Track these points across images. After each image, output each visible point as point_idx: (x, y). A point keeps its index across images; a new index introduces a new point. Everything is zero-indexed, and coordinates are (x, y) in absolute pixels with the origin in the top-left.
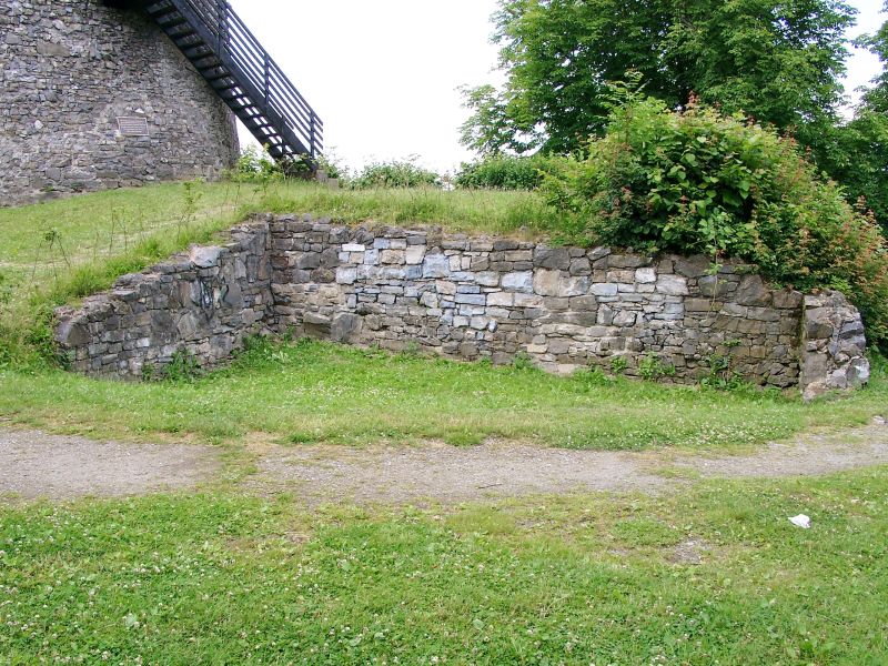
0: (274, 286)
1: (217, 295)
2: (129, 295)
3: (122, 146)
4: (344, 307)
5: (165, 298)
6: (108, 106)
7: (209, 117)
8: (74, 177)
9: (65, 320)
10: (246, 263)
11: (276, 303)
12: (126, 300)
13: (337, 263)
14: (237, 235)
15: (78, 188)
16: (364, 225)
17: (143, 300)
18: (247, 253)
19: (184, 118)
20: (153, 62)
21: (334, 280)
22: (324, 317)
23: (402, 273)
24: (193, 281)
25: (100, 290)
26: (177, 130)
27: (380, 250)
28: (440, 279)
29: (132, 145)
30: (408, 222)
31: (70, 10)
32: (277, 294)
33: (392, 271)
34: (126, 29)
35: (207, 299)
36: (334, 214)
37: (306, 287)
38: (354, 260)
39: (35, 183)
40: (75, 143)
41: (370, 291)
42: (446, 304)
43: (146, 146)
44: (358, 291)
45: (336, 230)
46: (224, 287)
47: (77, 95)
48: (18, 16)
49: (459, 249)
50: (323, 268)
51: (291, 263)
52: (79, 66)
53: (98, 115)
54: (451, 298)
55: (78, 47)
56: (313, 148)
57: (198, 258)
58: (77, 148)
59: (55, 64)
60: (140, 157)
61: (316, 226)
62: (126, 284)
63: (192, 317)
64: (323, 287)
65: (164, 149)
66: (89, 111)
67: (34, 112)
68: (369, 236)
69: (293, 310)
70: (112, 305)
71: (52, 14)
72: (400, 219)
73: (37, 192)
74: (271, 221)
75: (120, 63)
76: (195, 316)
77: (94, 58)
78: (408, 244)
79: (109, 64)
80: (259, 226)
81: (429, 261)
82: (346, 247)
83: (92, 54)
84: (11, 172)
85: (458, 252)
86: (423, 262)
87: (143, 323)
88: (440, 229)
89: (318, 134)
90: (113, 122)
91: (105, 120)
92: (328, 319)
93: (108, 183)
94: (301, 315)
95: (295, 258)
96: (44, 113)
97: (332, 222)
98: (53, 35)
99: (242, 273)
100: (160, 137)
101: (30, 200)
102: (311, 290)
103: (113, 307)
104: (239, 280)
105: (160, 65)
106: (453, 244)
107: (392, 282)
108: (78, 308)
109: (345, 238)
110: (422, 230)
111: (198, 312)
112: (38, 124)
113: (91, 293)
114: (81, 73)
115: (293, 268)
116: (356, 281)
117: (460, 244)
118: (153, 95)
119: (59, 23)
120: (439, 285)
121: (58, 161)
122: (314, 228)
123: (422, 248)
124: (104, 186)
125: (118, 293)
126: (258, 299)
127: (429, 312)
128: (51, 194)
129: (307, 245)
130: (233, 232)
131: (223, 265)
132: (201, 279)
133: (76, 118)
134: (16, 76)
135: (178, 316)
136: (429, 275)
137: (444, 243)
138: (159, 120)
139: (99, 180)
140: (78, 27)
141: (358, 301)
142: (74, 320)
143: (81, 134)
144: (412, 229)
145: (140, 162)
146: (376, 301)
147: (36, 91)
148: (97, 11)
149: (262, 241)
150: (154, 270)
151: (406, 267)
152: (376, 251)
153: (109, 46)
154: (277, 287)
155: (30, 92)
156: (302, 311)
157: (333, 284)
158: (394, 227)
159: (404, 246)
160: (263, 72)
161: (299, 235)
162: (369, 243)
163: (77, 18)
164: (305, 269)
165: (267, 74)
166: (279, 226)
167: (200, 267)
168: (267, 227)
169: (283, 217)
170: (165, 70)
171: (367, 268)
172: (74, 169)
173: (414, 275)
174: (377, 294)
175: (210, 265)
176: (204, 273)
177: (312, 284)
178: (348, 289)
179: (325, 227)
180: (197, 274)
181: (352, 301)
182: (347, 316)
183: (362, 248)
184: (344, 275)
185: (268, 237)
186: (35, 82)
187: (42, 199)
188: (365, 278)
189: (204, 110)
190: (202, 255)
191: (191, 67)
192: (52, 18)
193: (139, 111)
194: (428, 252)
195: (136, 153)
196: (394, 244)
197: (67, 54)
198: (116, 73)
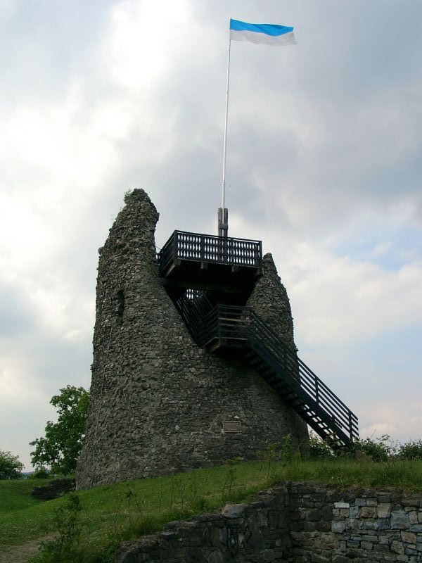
0: (292, 533)
1: (241, 538)
2: (170, 536)
3: (225, 439)
4: (338, 551)
5: (198, 539)
6: (218, 415)
7: (283, 419)
8: (196, 458)
9: (124, 550)
10: (268, 516)
11: (294, 546)
12: (169, 538)
13: (331, 517)
14: (263, 497)
15: (197, 465)
16: (349, 489)
17: (181, 540)
18: (269, 509)
19: (265, 420)
20: (246, 387)
21: (330, 530)
22: (325, 558)
23: (376, 525)
24: (222, 528)
25: (154, 531)
26: (259, 428)
27: (360, 507)
28: (404, 530)
29: (231, 438)
30: (379, 486)
31: (199, 361)
32: (294, 539)
33: (369, 524)
34: (231, 369)
35: (233, 541)
36: (331, 481)
37: (313, 534)
38: (343, 515)
39: (172, 463)
40: (195, 438)
41: (355, 539)
42: (411, 552)
43: (239, 439)
44: (347, 538)
45: (330, 492)
46: (248, 533)
47: (200, 409)
48: (171, 368)
49: (415, 506)
50: (323, 519)
51: (303, 516)
52: (202, 393)
53: (212, 421)
54: (413, 547)
55: (203, 382)
56: (352, 435)
57: (227, 512)
58: (198, 441)
59: (189, 392)
60: (235, 445)
61: (317, 489)
62: (172, 528)
63: (220, 554)
64: (323, 535)
65: (250, 440)
66: (206, 419)
67: (175, 421)
68: (352, 496)
69: (304, 552)
70: (157, 542)
71: (190, 365)
72: (373, 484)
73: (173, 468)
74: (289, 486)
75: (227, 389)
76: (222, 552)
77: (211, 387)
78: (379, 502)
79: (219, 390)
80: (280, 490)
81: (395, 516)
82: (337, 505)
83: (210, 385)
84: (160, 457)
85: (414, 509)
86: (390, 517)
87: (180, 556)
88: (402, 491)
89: (354, 426)
90: (220, 425)
91: (216, 424)
92: (328, 560)
93: (214, 462)
94: (310, 555)
95: (305, 513)
96: (181, 421)
97: (327, 487)
98: (189, 376)
99: (264, 523)
100: (249, 432)
101: (169, 473)
102: (316, 537)
103: (157, 543)
104: (262, 528)
105: (250, 389)
106: (410, 501)
107: (369, 532)
108: (135, 542)
109: (337, 498)
110: (389, 491)
111: (224, 550)
112: (177, 427)
113: (148, 533)
114: (203, 396)
115: (304, 519)
116: (345, 531)
117: (415, 502)
118: (245, 407)
119: (193, 370)
120: (404, 535)
121: (186, 449)
122: (317, 491)
123: (388, 506)
124: (212, 464)
125: (164, 533)
126: (278, 543)
127: (399, 558)
128: (181, 469)
129: (312, 503)
130: (260, 494)
131: (247, 516)
132: (229, 526)
133: (198, 423)
134: (167, 400)
135: (208, 552)
136: (396, 527)
137: (404, 501)
138: (248, 422)
139: (209, 461)
140: (202, 370)
141: (347, 547)
142: (129, 551)
143: (201, 432)
144: (382, 491)
145: (235, 449)
146: (359, 547)
147: (177, 408)
148: (214, 361)
149: (282, 500)
150: (194, 519)
151: (379, 521)
152: (357, 508)
153: (221, 380)
154: (294, 534)
155: (174, 409)
156: (311, 553)
157: (330, 533)
158: (368, 489)
159: (376, 504)
160: (315, 388)
161: (307, 496)
162: (352, 502)
163: (203, 366)
164: (311, 521)
165: (317, 389)
166: (294, 490)
167: (228, 518)
168: (286, 490)
169: (298, 483)
170: (253, 392)
171: (352, 521)
172: (195, 454)
173: (385, 527)
174: (360, 542)
175: (236, 516)
176: (231, 522)
177: (316, 532)
178: (340, 537)
179: (323, 490)
180: (226, 522)
181: (343, 546)
182: (341, 558)
183: (347, 505)
184: (337, 526)
185: (287, 498)
186: (177, 403)
187: (176, 472)
188: (351, 529)
189: (279, 415)
190: (229, 510)
191: (270, 388)
192: (189, 367)
193: (236, 417)
194: (392, 509)
195: (233, 444)
196: (368, 503)
197: (196, 386)
198: (224, 395)
